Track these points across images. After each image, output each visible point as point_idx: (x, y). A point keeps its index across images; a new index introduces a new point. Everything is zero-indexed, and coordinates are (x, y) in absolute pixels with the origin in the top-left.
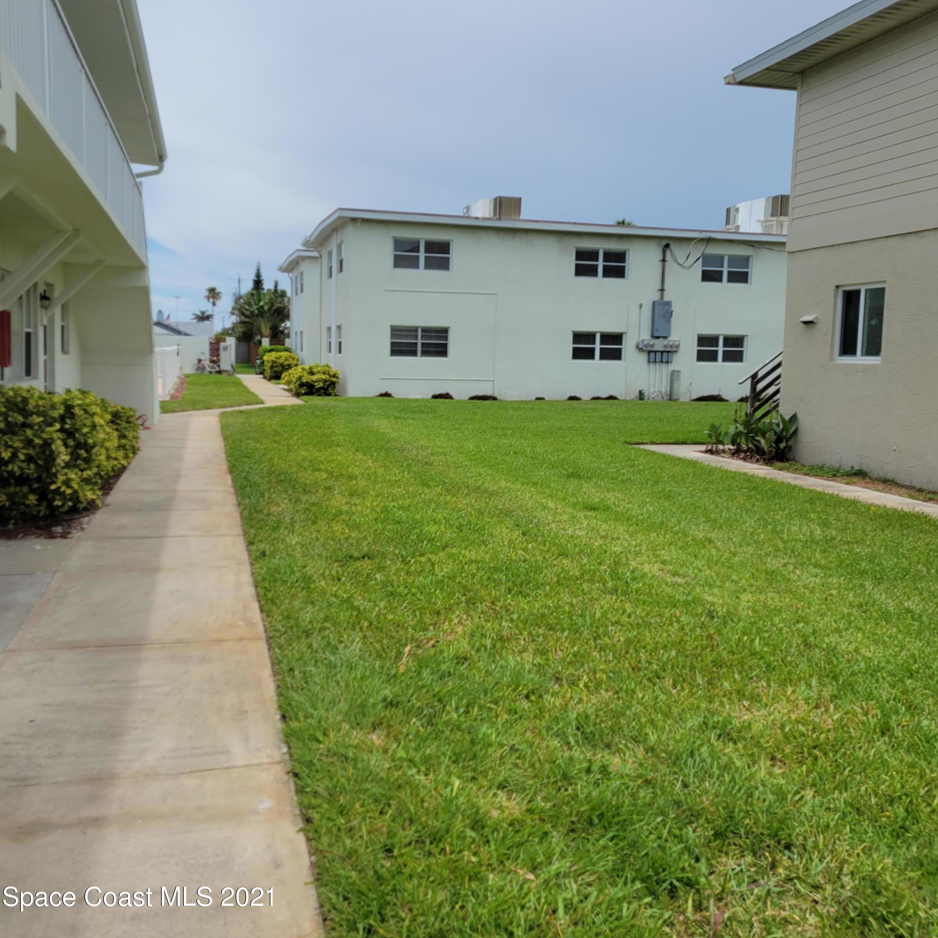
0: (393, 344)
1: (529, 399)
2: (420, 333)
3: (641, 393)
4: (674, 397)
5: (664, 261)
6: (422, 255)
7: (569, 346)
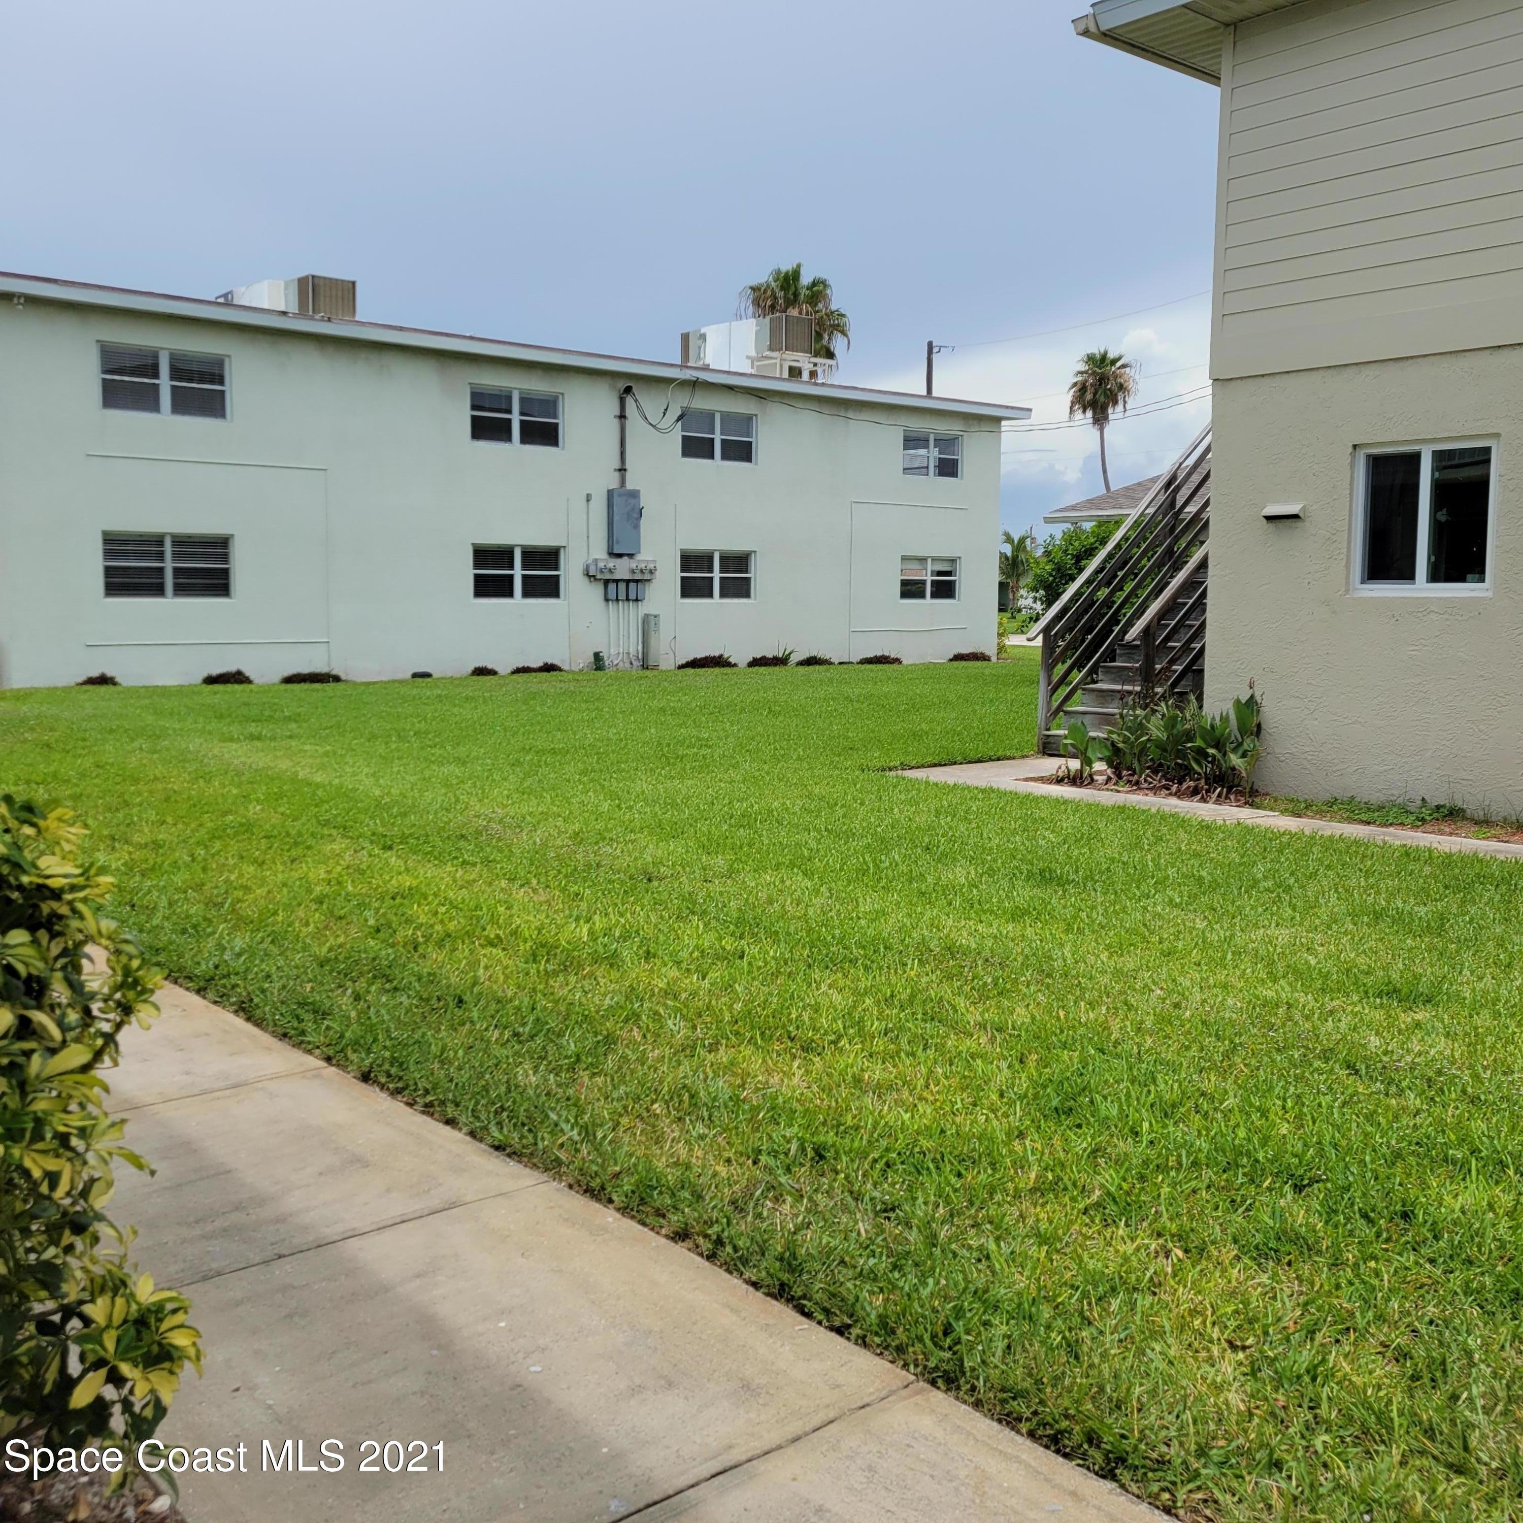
0: (108, 571)
1: (400, 676)
2: (168, 548)
3: (597, 656)
4: (651, 663)
5: (622, 417)
6: (165, 383)
7: (467, 573)
